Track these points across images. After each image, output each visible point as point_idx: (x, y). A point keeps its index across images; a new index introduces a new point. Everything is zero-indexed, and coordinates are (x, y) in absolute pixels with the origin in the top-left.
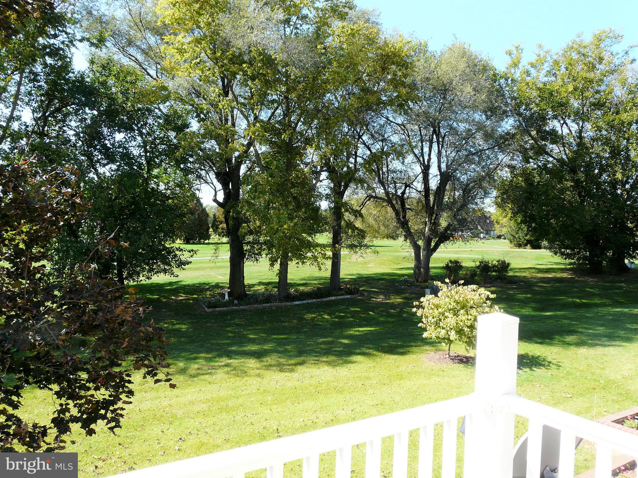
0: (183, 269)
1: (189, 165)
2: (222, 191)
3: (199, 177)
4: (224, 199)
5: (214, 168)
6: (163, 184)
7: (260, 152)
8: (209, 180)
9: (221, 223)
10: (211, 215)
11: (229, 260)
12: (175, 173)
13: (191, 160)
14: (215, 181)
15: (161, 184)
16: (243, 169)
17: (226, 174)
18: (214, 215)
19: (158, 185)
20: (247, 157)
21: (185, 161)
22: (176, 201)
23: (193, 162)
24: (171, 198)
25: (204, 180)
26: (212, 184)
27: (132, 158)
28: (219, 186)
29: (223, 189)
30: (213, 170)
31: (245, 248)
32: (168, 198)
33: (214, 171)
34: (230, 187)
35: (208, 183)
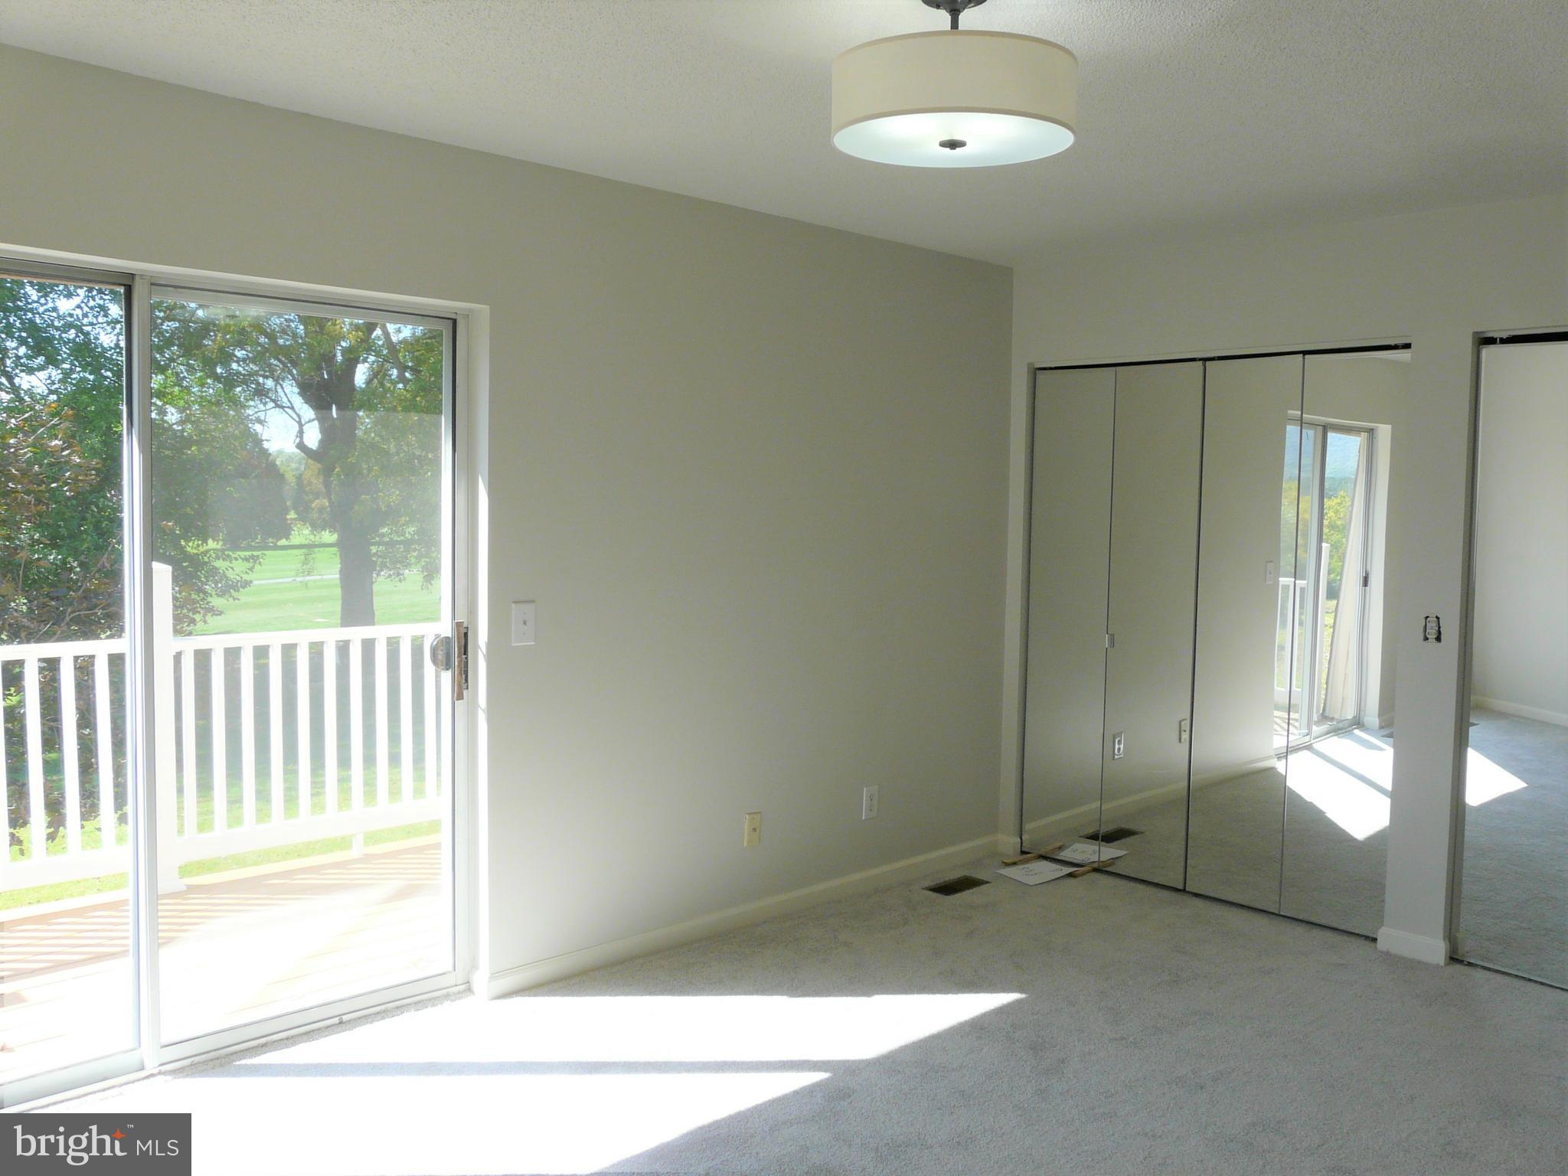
0: (234, 599)
1: (234, 366)
2: (316, 423)
3: (261, 393)
4: (321, 442)
5: (295, 372)
6: (173, 410)
7: (394, 339)
8: (285, 399)
9: (317, 496)
10: (290, 477)
11: (338, 582)
12: (202, 385)
13: (239, 353)
14: (298, 402)
15: (170, 409)
16: (361, 375)
17: (324, 386)
18: (299, 478)
19: (165, 413)
20: (369, 350)
21: (226, 358)
22: (207, 449)
23: (244, 360)
24: (197, 443)
25: (274, 401)
26: (292, 408)
27: (102, 355)
28: (307, 412)
29: (317, 418)
30: (292, 375)
31: (374, 549)
32: (188, 442)
33: (294, 379)
34: (335, 416)
35: (282, 407)
